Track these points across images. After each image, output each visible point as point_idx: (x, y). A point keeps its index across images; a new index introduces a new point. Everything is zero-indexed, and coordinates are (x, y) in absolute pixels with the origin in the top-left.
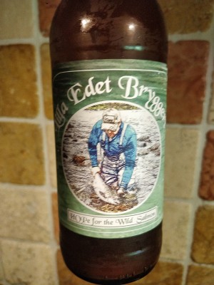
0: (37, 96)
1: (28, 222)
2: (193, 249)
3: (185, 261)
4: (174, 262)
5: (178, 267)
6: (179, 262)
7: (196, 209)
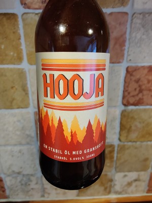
0: (22, 50)
1: (18, 133)
2: (120, 135)
3: (116, 142)
4: (110, 144)
5: (112, 146)
6: (112, 143)
7: (121, 112)
